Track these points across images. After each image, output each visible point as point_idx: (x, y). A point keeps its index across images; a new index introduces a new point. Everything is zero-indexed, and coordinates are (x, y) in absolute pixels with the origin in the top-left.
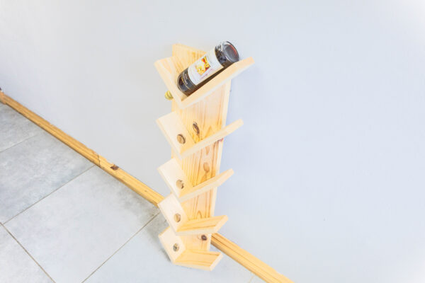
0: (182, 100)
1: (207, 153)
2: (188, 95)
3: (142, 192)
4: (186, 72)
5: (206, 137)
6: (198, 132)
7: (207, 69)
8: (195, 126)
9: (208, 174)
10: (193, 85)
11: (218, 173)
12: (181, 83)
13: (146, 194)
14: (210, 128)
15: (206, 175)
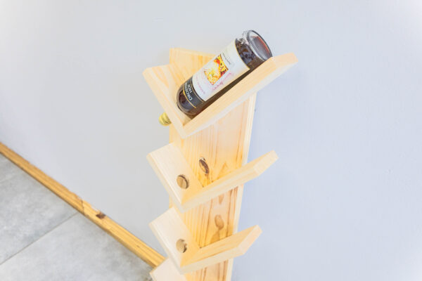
0: (184, 125)
1: (221, 201)
2: (194, 116)
3: (134, 248)
4: (190, 82)
5: (218, 178)
6: (207, 172)
7: (222, 73)
8: (203, 163)
9: (221, 231)
10: (200, 101)
11: (235, 231)
12: (182, 99)
13: (138, 250)
14: (225, 165)
15: (218, 234)
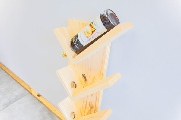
0: (73, 58)
1: (92, 96)
2: (78, 54)
3: (53, 111)
4: (77, 36)
5: (91, 84)
6: (86, 80)
7: (93, 32)
8: (84, 76)
9: (92, 109)
10: (82, 46)
11: (99, 110)
12: (73, 45)
13: (55, 112)
